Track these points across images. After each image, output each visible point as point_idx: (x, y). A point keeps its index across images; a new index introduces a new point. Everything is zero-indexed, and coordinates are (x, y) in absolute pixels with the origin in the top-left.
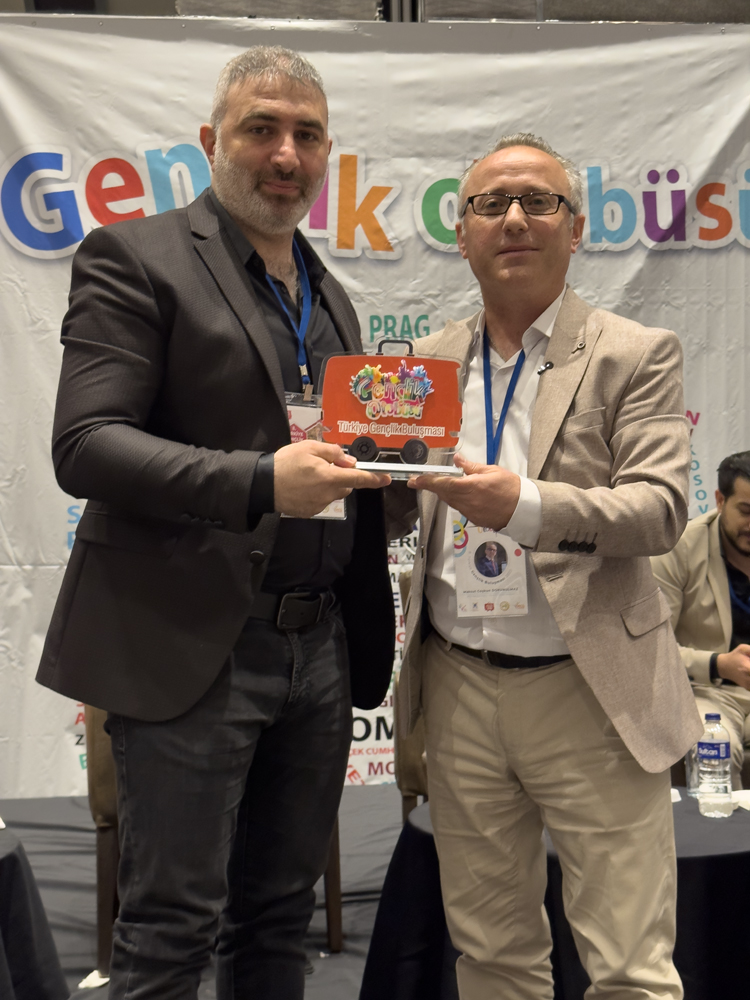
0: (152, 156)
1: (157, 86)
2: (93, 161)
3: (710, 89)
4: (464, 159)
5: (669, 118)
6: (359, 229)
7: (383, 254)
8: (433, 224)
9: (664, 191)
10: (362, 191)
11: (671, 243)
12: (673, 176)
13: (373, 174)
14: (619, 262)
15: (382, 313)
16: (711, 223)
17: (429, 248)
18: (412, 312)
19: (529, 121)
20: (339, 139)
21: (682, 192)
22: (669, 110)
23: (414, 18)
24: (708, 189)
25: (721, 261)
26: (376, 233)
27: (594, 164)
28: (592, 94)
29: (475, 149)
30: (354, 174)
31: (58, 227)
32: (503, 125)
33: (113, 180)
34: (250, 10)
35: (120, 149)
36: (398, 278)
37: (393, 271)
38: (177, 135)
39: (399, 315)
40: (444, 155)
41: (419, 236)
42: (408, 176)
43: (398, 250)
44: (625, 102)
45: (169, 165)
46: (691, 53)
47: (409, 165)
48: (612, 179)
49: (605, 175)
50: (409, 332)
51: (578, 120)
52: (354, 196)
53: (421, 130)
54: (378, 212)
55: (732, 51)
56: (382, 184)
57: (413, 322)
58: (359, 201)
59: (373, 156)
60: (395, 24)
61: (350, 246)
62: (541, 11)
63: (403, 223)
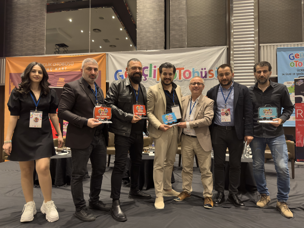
3: (211, 56)
5: (205, 61)
9: (204, 71)
11: (205, 78)
12: (205, 69)
16: (211, 75)
19: (184, 62)
20: (157, 66)
21: (206, 71)
22: (205, 59)
23: (170, 49)
24: (210, 71)
25: (212, 81)
27: (193, 68)
28: (193, 58)
34: (146, 49)
44: (198, 59)
46: (208, 51)
49: (195, 69)
51: (191, 62)
55: (214, 50)
60: (167, 50)
62: (186, 47)
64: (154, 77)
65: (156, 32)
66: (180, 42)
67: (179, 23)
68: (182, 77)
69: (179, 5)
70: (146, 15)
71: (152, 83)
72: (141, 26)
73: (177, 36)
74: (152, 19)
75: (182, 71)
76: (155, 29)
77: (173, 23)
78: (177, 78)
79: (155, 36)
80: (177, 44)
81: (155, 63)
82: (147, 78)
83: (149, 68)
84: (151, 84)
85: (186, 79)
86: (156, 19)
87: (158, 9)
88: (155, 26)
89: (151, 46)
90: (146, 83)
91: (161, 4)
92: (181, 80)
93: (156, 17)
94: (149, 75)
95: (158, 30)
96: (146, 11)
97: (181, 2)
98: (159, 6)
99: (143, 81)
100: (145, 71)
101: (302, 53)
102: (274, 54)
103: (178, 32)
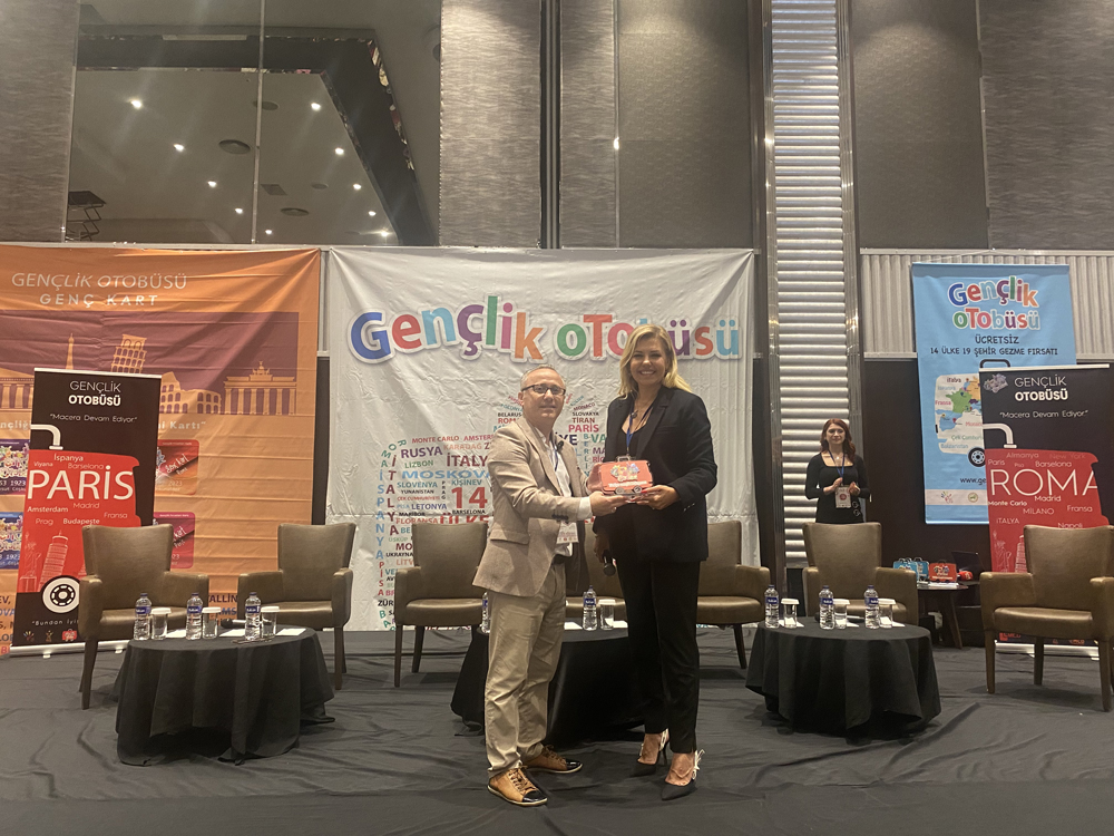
0: (425, 314)
1: (429, 280)
2: (397, 316)
3: (703, 281)
4: (579, 314)
5: (682, 294)
6: (526, 348)
7: (537, 361)
8: (563, 347)
9: (678, 330)
10: (528, 331)
11: (683, 356)
12: (683, 323)
13: (533, 322)
16: (703, 347)
17: (560, 358)
19: (612, 296)
20: (517, 305)
21: (688, 331)
22: (682, 291)
23: (558, 247)
24: (700, 330)
25: (708, 365)
26: (535, 353)
27: (644, 317)
28: (643, 283)
29: (585, 310)
30: (524, 322)
31: (379, 348)
32: (598, 298)
33: (406, 325)
34: (476, 244)
35: (410, 311)
38: (438, 303)
40: (569, 313)
41: (556, 351)
42: (551, 323)
43: (545, 359)
44: (660, 287)
45: (433, 318)
46: (693, 263)
47: (552, 317)
51: (636, 296)
52: (524, 332)
53: (558, 300)
54: (536, 340)
55: (714, 262)
56: (538, 326)
58: (526, 336)
59: (533, 313)
60: (549, 250)
61: (522, 357)
62: (618, 245)
63: (548, 346)
64: (506, 344)
65: (511, 185)
66: (599, 226)
67: (594, 161)
68: (606, 347)
69: (593, 97)
70: (476, 122)
71: (497, 365)
72: (455, 160)
73: (586, 206)
74: (497, 137)
75: (606, 328)
76: (506, 173)
77: (574, 157)
78: (586, 350)
79: (507, 198)
80: (587, 231)
81: (508, 293)
82: (479, 348)
83: (485, 312)
84: (495, 368)
86: (512, 141)
87: (520, 107)
88: (504, 162)
89: (493, 232)
90: (473, 365)
91: (529, 90)
92: (601, 359)
93: (510, 132)
94: (484, 337)
95: (518, 177)
96: (475, 109)
97: (600, 88)
98: (523, 94)
99: (465, 357)
100: (469, 322)
101: (988, 284)
102: (903, 283)
103: (590, 191)
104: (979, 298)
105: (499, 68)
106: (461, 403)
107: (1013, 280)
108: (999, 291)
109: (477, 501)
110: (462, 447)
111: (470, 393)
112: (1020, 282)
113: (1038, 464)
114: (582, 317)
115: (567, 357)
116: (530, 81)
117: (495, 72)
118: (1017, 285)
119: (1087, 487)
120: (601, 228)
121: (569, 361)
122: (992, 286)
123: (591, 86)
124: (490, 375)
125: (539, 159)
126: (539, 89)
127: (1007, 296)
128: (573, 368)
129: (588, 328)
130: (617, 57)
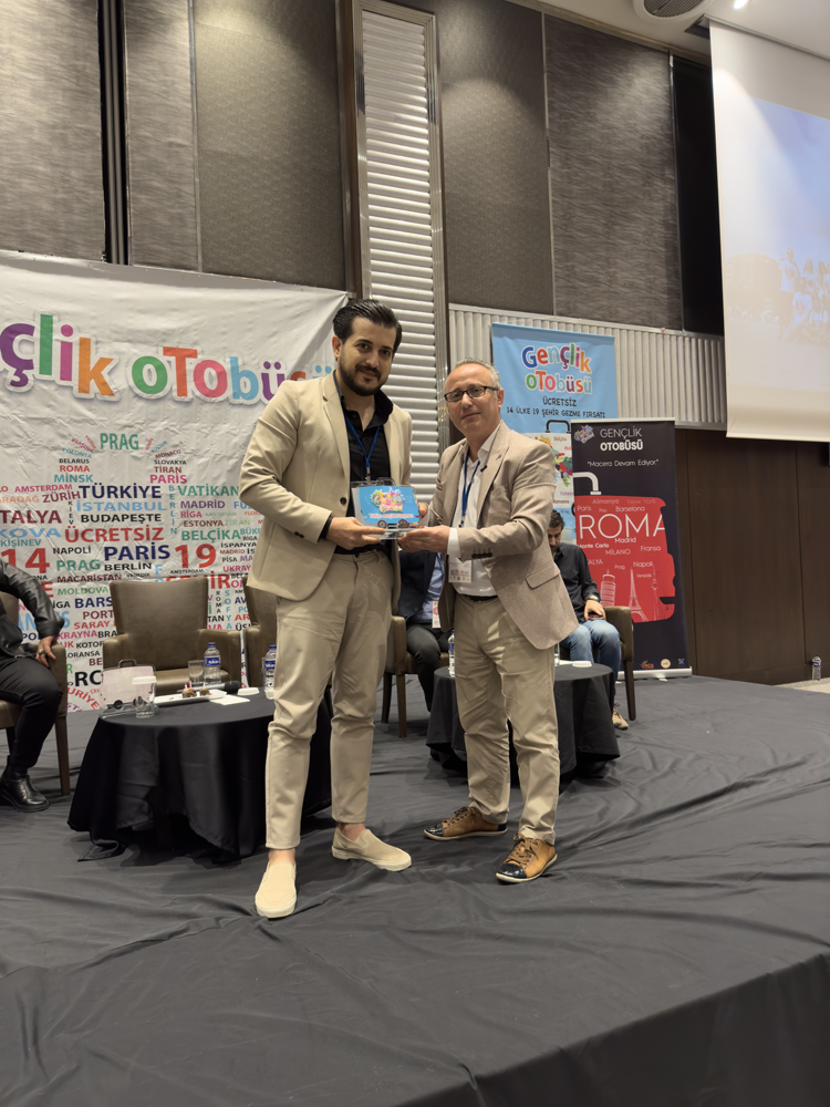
3: (296, 320)
4: (157, 345)
5: (275, 334)
6: (92, 382)
7: (108, 398)
8: (139, 382)
9: (273, 373)
10: (94, 360)
12: (278, 366)
13: (100, 350)
14: (249, 411)
15: (108, 432)
17: (137, 395)
18: (127, 432)
19: (196, 327)
20: (78, 328)
21: (282, 374)
22: (275, 330)
23: (126, 263)
24: (295, 375)
26: (103, 385)
27: (234, 355)
28: (232, 316)
29: (164, 341)
30: (89, 349)
32: (180, 328)
34: (20, 247)
36: (118, 412)
37: (114, 408)
39: (119, 434)
40: (145, 343)
41: (131, 388)
42: (123, 353)
43: (117, 396)
44: (250, 323)
46: (286, 300)
47: (124, 347)
48: (244, 364)
49: (240, 362)
50: (126, 444)
51: (224, 330)
52: (89, 363)
53: (130, 327)
54: (104, 373)
55: (307, 301)
56: (107, 356)
57: (128, 438)
58: (92, 366)
59: (100, 339)
60: (114, 265)
61: (87, 392)
62: (200, 269)
63: (120, 380)
64: (66, 374)
65: (65, 181)
66: (177, 244)
67: (169, 168)
68: (191, 386)
69: (166, 92)
70: (15, 95)
71: (55, 401)
73: (161, 220)
74: (45, 118)
75: (191, 364)
76: (58, 166)
77: (145, 159)
78: (167, 388)
79: (60, 196)
80: (163, 249)
81: (67, 313)
82: (30, 377)
83: (37, 334)
84: (52, 403)
85: (207, 395)
86: (65, 128)
87: (74, 87)
88: (55, 151)
89: (42, 235)
90: (22, 399)
91: (85, 67)
92: (187, 399)
93: (61, 115)
94: (36, 364)
95: (73, 173)
96: (14, 78)
97: (173, 83)
98: (78, 71)
99: (12, 388)
100: (15, 345)
101: (553, 348)
102: (484, 341)
103: (166, 203)
104: (546, 362)
105: (44, 32)
106: (9, 446)
107: (573, 346)
108: (562, 357)
109: (36, 566)
110: (13, 500)
111: (21, 433)
112: (578, 349)
113: (617, 508)
114: (161, 349)
115: (145, 395)
116: (86, 57)
117: (39, 37)
118: (576, 352)
119: (657, 529)
120: (180, 248)
121: (147, 400)
122: (557, 351)
123: (162, 77)
124: (46, 412)
125: (100, 154)
126: (98, 70)
127: (567, 361)
128: (153, 408)
129: (169, 362)
130: (193, 50)
